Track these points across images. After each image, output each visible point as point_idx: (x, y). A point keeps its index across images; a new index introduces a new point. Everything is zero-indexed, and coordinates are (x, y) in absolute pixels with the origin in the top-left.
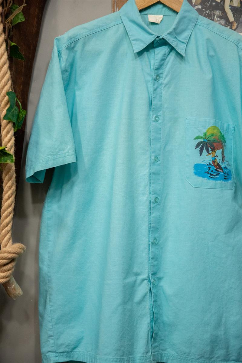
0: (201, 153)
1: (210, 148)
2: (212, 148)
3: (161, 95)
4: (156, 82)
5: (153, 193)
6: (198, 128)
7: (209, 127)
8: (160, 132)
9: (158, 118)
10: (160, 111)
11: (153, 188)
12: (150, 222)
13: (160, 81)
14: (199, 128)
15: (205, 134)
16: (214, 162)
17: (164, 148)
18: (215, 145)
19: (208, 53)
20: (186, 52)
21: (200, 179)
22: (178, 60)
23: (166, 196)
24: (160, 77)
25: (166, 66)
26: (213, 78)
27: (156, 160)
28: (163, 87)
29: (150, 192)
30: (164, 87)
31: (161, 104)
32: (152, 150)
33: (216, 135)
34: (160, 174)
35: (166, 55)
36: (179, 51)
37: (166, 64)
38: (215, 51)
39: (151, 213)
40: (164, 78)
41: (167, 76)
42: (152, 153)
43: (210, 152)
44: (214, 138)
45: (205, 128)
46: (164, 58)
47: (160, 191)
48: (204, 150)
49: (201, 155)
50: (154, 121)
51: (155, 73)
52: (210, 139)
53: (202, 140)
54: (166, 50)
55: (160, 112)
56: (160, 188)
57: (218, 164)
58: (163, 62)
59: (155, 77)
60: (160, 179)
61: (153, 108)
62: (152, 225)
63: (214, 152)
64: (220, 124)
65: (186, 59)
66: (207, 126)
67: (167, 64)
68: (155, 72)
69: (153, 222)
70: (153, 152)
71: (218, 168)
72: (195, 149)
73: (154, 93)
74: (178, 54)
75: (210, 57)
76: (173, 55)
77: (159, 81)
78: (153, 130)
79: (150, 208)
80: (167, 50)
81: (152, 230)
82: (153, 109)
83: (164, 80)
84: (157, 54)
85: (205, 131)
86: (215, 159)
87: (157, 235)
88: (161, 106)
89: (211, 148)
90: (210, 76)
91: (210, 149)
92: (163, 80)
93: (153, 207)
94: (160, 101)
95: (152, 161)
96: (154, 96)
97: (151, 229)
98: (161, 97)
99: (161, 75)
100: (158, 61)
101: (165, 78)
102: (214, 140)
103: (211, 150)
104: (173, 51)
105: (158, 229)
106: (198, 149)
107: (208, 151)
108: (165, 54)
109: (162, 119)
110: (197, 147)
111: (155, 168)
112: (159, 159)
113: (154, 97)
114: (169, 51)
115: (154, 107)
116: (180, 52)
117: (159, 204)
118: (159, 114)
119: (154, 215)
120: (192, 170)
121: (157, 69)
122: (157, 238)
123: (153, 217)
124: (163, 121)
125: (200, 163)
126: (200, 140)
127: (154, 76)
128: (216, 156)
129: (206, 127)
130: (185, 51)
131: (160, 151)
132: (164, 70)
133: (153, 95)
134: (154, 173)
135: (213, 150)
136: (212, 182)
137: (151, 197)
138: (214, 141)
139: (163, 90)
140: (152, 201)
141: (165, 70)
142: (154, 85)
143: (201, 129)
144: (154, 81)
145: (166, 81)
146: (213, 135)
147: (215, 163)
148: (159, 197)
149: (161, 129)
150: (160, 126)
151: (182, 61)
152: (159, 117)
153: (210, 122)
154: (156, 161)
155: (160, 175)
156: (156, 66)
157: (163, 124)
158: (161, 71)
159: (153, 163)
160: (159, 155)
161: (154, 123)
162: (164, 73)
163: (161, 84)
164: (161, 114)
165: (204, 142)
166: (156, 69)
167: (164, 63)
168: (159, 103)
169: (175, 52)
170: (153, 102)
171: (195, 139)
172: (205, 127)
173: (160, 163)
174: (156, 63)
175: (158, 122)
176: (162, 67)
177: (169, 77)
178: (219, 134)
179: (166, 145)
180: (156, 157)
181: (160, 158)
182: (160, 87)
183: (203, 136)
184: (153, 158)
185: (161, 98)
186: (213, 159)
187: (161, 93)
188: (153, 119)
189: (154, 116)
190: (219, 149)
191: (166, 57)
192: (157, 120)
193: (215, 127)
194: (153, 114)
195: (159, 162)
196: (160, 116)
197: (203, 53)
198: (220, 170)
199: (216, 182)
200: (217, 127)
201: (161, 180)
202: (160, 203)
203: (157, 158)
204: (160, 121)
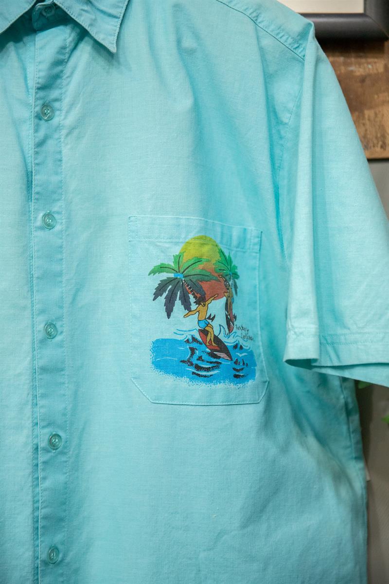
0: (169, 312)
1: (191, 296)
2: (198, 296)
3: (58, 156)
4: (43, 122)
5: (44, 423)
6: (158, 244)
7: (187, 240)
8: (59, 256)
9: (53, 218)
10: (59, 200)
11: (43, 410)
12: (36, 505)
13: (56, 121)
14: (160, 242)
15: (178, 259)
16: (204, 332)
17: (74, 299)
18: (205, 286)
19: (179, 42)
20: (121, 43)
21: (169, 381)
22: (101, 62)
23: (84, 429)
24: (53, 111)
25: (69, 79)
26: (196, 108)
27: (50, 331)
28: (63, 137)
29: (35, 421)
30: (67, 135)
31: (61, 182)
32: (37, 307)
33: (209, 261)
34: (62, 370)
35: (68, 50)
36: (100, 38)
37: (68, 74)
38: (197, 36)
39: (38, 478)
40: (64, 112)
41: (72, 105)
42: (39, 314)
43: (194, 307)
44: (203, 269)
45: (177, 243)
46: (62, 57)
47: (64, 415)
48: (178, 303)
49: (169, 316)
50: (41, 228)
51: (37, 99)
52: (193, 273)
53: (172, 275)
54: (67, 36)
55: (59, 204)
56: (65, 409)
57: (217, 339)
58: (60, 68)
59: (38, 109)
60: (64, 383)
61: (38, 193)
62: (41, 513)
63: (205, 305)
64: (219, 229)
65: (122, 60)
66: (183, 236)
67: (72, 73)
68: (38, 96)
69: (44, 505)
70: (42, 312)
71: (218, 349)
72: (154, 300)
73: (37, 153)
74: (99, 47)
75: (185, 54)
76: (85, 50)
77: (50, 119)
78: (38, 251)
79: (37, 465)
80: (70, 36)
81: (43, 527)
82: (37, 196)
83: (64, 118)
84: (41, 48)
85: (176, 250)
86: (208, 325)
87: (58, 538)
88: (61, 188)
89: (195, 297)
90: (187, 103)
91: (192, 299)
92: (62, 117)
93: (44, 463)
94: (57, 173)
95: (40, 336)
96: (36, 161)
97: (40, 524)
98: (59, 163)
99: (56, 105)
100: (45, 66)
101: (67, 112)
102: (204, 273)
103: (194, 300)
104: (86, 39)
105: (61, 520)
106: (162, 299)
107: (187, 305)
108: (64, 48)
109: (64, 221)
110: (158, 293)
111: (49, 354)
112: (59, 329)
113: (38, 164)
114: (73, 40)
115: (38, 189)
116: (103, 39)
117: (62, 453)
118: (56, 209)
119: (47, 484)
120: (146, 357)
121: (43, 88)
122: (60, 547)
123: (45, 490)
124: (68, 227)
125: (167, 336)
126: (165, 276)
127: (36, 106)
128: (209, 318)
129: (181, 240)
130: (116, 38)
131: (61, 307)
132: (63, 90)
133: (35, 159)
134: (44, 370)
135: (201, 300)
136: (200, 388)
137: (37, 436)
138: (203, 277)
139: (63, 144)
140: (43, 444)
141: (66, 91)
142: (36, 131)
143: (167, 245)
144: (37, 120)
145: (70, 120)
146: (199, 260)
147: (207, 335)
148: (60, 433)
149: (61, 247)
150: (61, 241)
151: (113, 65)
152: (56, 216)
153: (192, 225)
154: (50, 336)
155: (63, 373)
156: (40, 80)
157: (68, 235)
158: (54, 94)
159: (42, 342)
160: (59, 318)
161: (40, 233)
162: (63, 97)
163: (58, 128)
164: (60, 207)
165: (176, 281)
166: (39, 89)
167: (62, 71)
168: (55, 179)
169: (92, 42)
170: (35, 177)
171: (153, 272)
172: (177, 240)
173: (62, 341)
174: (40, 71)
175: (54, 230)
176: (59, 81)
177: (77, 109)
178: (218, 257)
179: (78, 291)
180: (50, 325)
181: (62, 326)
182: (56, 136)
183: (172, 264)
184: (41, 327)
185: (60, 166)
186: (203, 325)
187: (60, 152)
188: (39, 223)
189: (41, 215)
190: (216, 297)
191: (67, 56)
192: (49, 225)
193: (204, 240)
194: (37, 210)
195: (59, 338)
196: (58, 213)
197: (165, 42)
198: (222, 355)
199: (213, 387)
200: (211, 240)
201: (66, 385)
202: (65, 447)
203: (55, 326)
204: (58, 227)
